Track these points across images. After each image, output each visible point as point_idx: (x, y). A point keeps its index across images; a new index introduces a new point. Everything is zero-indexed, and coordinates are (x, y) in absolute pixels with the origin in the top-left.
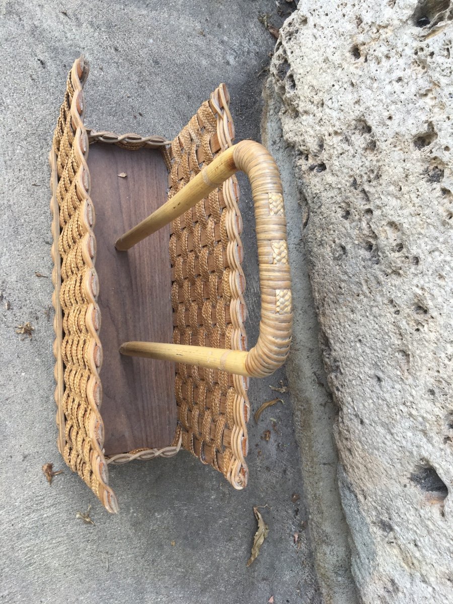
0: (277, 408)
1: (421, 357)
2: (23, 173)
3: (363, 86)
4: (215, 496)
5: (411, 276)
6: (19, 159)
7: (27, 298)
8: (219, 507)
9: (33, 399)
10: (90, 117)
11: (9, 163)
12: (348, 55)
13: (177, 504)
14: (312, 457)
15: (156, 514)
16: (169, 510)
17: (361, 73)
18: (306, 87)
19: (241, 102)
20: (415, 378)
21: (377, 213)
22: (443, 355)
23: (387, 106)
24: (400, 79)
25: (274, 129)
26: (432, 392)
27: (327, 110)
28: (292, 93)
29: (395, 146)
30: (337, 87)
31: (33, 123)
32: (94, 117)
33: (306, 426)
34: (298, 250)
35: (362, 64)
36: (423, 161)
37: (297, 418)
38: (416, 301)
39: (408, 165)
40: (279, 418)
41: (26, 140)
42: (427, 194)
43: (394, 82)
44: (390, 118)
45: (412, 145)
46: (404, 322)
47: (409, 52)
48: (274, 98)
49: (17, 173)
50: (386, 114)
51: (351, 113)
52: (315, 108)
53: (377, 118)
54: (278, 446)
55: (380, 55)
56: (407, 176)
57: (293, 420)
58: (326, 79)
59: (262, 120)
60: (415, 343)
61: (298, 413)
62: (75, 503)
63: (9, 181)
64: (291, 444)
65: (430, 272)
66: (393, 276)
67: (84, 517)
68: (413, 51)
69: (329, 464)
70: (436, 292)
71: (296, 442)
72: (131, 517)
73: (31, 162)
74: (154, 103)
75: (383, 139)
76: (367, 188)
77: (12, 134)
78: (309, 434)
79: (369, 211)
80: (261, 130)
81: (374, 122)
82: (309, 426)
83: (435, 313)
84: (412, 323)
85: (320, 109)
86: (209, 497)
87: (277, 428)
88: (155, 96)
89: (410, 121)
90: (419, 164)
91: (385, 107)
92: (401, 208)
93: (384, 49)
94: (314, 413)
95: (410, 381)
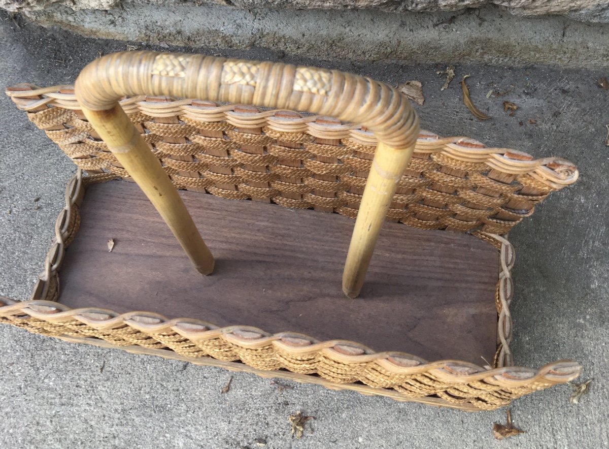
0: (474, 85)
2: (82, 382)
4: (582, 198)
6: (63, 384)
7: (256, 412)
8: (599, 194)
9: (398, 433)
10: (26, 271)
11: (64, 400)
13: (584, 254)
14: (551, 50)
15: (593, 286)
16: (590, 267)
19: (49, 57)
25: (94, 19)
31: (18, 354)
32: (27, 266)
33: (506, 50)
34: (263, 18)
37: (493, 61)
40: (488, 86)
41: (38, 369)
48: (53, 12)
49: (81, 391)
54: (527, 94)
57: (495, 67)
59: (80, 33)
61: (486, 57)
62: (557, 400)
63: (89, 405)
64: (527, 75)
67: (580, 392)
69: (565, 28)
71: (526, 68)
72: (591, 323)
73: (69, 368)
74: (26, 178)
77: (26, 386)
78: (518, 48)
80: (93, 37)
82: (508, 46)
86: (581, 206)
87: (501, 91)
88: (17, 175)
94: (490, 36)
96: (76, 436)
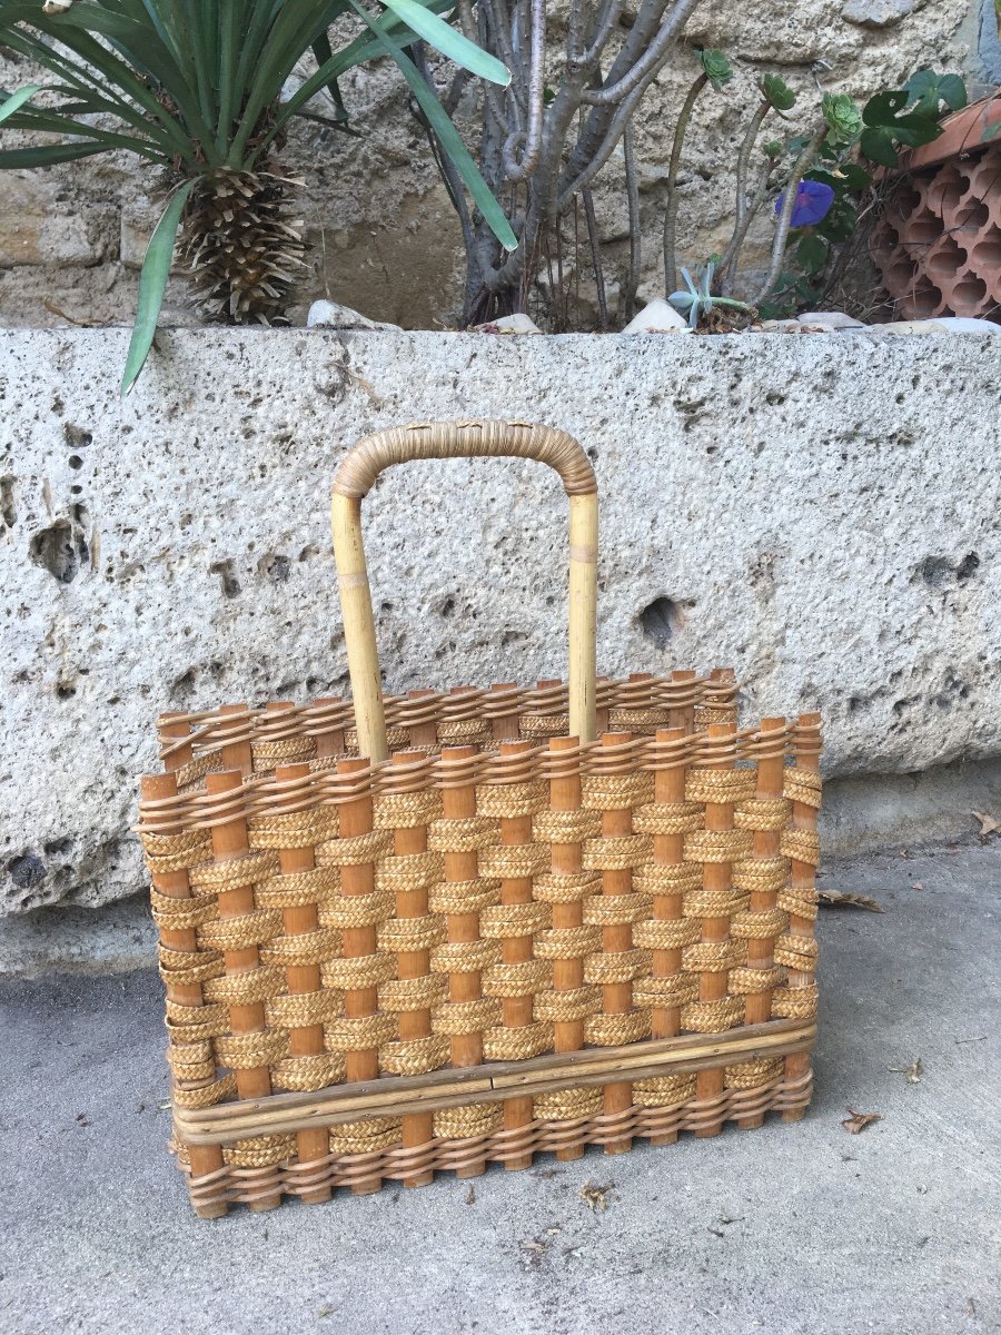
1: (510, 613)
2: (240, 1259)
3: (124, 679)
5: (406, 616)
6: (206, 1270)
12: (65, 705)
17: (104, 681)
18: (82, 808)
20: (535, 625)
21: (315, 669)
22: (504, 579)
23: (169, 634)
24: (138, 611)
26: (550, 600)
27: (137, 759)
28: (79, 847)
29: (228, 629)
30: (106, 734)
31: (114, 1262)
35: (90, 678)
36: (259, 584)
38: (437, 615)
39: (260, 609)
41: (157, 1267)
42: (303, 583)
43: (141, 618)
44: (187, 632)
45: (233, 601)
46: (465, 636)
47: (105, 590)
49: (242, 1268)
50: (180, 638)
51: (158, 705)
52: (123, 789)
53: (180, 655)
55: (91, 640)
56: (273, 612)
58: (86, 757)
60: (492, 621)
65: (403, 586)
66: (403, 650)
68: (108, 583)
70: (427, 581)
73: (211, 1251)
74: (54, 1104)
75: (215, 646)
76: (277, 684)
77: (144, 1290)
79: (311, 682)
81: (184, 661)
83: (453, 586)
84: (466, 623)
85: (128, 779)
89: (201, 598)
90: (261, 591)
91: (169, 638)
92: (315, 625)
93: (85, 632)
95: (538, 633)
96: (257, 1315)
